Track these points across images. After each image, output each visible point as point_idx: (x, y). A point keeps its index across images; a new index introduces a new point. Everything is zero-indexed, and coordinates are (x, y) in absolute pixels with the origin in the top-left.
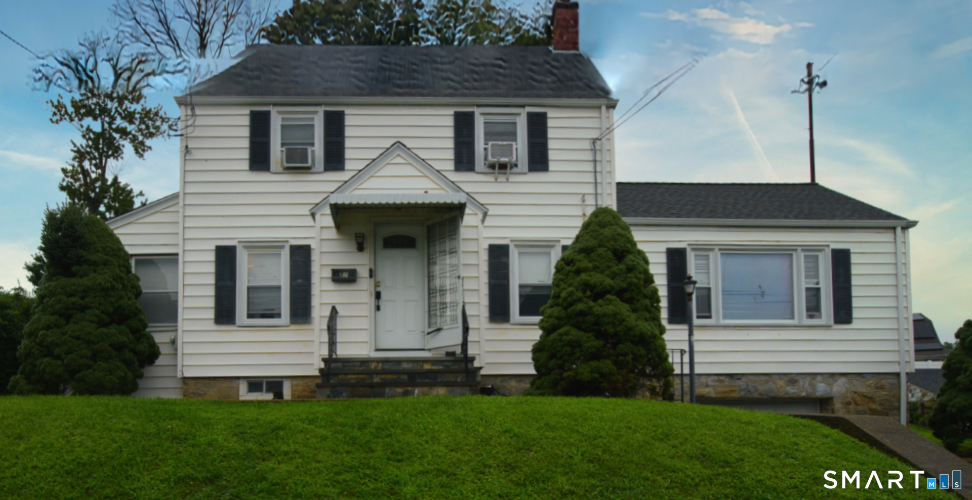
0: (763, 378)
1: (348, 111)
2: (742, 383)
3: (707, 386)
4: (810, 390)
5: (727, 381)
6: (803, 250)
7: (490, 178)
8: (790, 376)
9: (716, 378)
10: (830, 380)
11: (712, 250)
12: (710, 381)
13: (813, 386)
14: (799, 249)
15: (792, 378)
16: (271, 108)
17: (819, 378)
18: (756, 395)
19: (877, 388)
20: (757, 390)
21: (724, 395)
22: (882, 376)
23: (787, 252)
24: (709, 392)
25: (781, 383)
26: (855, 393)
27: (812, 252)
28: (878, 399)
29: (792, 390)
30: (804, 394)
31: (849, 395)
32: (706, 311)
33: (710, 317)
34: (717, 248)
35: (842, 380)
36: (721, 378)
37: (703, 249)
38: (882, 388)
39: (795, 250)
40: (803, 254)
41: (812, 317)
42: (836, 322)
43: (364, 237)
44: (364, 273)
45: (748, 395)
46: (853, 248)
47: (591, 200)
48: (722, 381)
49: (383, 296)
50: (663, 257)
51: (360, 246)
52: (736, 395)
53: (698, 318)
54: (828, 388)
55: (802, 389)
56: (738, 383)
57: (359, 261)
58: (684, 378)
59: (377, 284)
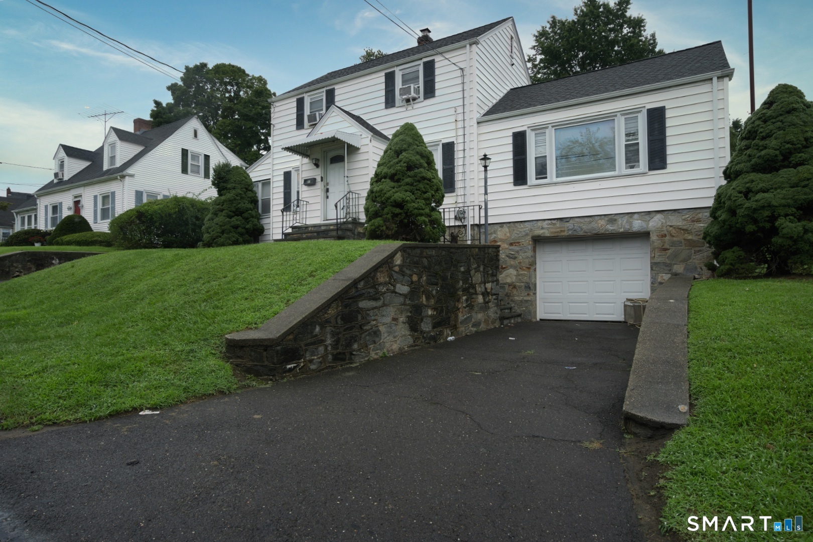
0: (586, 219)
1: (336, 87)
2: (570, 225)
3: (542, 228)
4: (627, 227)
5: (558, 224)
6: (622, 115)
7: (404, 109)
8: (610, 217)
9: (550, 222)
10: (647, 217)
11: (547, 128)
12: (545, 224)
13: (631, 224)
14: (618, 114)
15: (611, 218)
16: (304, 95)
17: (636, 216)
18: (581, 233)
19: (693, 221)
20: (582, 229)
21: (556, 235)
22: (698, 211)
23: (609, 118)
24: (544, 233)
25: (602, 222)
26: (671, 226)
27: (630, 115)
28: (693, 231)
29: (610, 228)
30: (622, 230)
31: (665, 228)
32: (541, 172)
33: (546, 178)
34: (550, 126)
35: (659, 216)
36: (554, 222)
37: (539, 129)
38: (699, 221)
39: (616, 116)
40: (623, 118)
41: (632, 167)
42: (650, 169)
43: (318, 160)
44: (319, 179)
45: (575, 233)
46: (667, 105)
47: (460, 110)
48: (554, 224)
49: (330, 190)
50: (510, 140)
51: (317, 165)
52: (565, 234)
53: (537, 179)
54: (644, 224)
55: (621, 226)
56: (567, 224)
57: (317, 173)
58: (526, 224)
59: (327, 184)
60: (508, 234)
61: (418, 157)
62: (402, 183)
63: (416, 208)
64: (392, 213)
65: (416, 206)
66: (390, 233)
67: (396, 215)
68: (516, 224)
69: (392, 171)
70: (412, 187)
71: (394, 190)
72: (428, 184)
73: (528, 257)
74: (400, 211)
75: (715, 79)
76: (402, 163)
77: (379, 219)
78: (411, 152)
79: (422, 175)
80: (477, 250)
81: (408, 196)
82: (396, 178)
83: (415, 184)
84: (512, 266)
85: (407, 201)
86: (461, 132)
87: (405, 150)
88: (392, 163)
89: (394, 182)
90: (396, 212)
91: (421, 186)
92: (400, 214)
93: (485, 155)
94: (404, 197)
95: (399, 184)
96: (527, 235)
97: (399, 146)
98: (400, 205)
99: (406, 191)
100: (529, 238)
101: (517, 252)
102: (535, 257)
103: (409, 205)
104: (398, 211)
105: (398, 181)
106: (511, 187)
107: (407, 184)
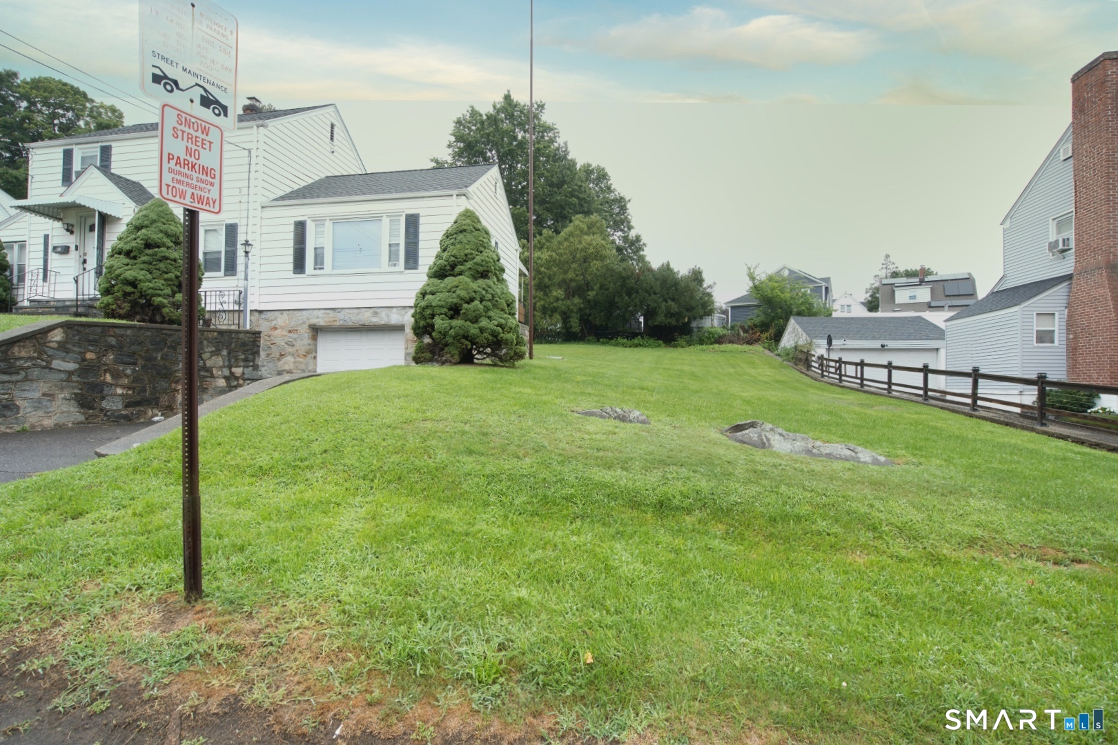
0: (355, 311)
1: (113, 144)
2: (341, 315)
3: (318, 317)
4: (387, 320)
5: (332, 313)
6: (388, 216)
8: (372, 309)
9: (324, 311)
10: (403, 312)
11: (326, 220)
12: (320, 313)
13: (389, 317)
14: (384, 215)
15: (374, 310)
16: (74, 147)
17: (394, 310)
18: (350, 324)
20: (351, 320)
21: (329, 324)
23: (376, 218)
24: (320, 322)
25: (368, 314)
27: (393, 216)
29: (375, 320)
30: (383, 323)
32: (319, 262)
33: (323, 269)
34: (329, 218)
36: (328, 311)
37: (319, 221)
39: (382, 216)
40: (388, 219)
41: (395, 265)
42: (406, 269)
43: (73, 226)
44: (73, 248)
45: (346, 324)
46: (421, 212)
47: (245, 191)
48: (328, 314)
49: (88, 261)
50: (292, 228)
51: (72, 233)
52: (337, 324)
53: (315, 269)
54: (400, 318)
55: (382, 319)
56: (339, 315)
57: (71, 241)
58: (304, 312)
59: (85, 254)
60: (287, 322)
61: (161, 235)
62: (139, 260)
63: (152, 288)
64: (123, 291)
65: (151, 285)
66: (121, 312)
67: (126, 294)
68: (296, 312)
69: (128, 247)
70: (150, 266)
71: (126, 268)
72: (172, 265)
73: (304, 345)
74: (133, 290)
75: (455, 196)
76: (138, 240)
77: (109, 296)
78: (153, 229)
79: (163, 254)
80: (215, 334)
81: (141, 275)
82: (132, 255)
83: (154, 263)
84: (290, 354)
85: (140, 280)
86: (244, 214)
87: (147, 227)
88: (129, 239)
89: (131, 259)
90: (127, 291)
91: (162, 265)
92: (134, 293)
93: (247, 241)
94: (137, 275)
95: (136, 261)
96: (304, 323)
97: (139, 221)
98: (133, 283)
99: (142, 269)
100: (306, 326)
101: (295, 339)
102: (316, 346)
103: (142, 284)
104: (129, 289)
105: (135, 258)
106: (291, 274)
107: (144, 262)
